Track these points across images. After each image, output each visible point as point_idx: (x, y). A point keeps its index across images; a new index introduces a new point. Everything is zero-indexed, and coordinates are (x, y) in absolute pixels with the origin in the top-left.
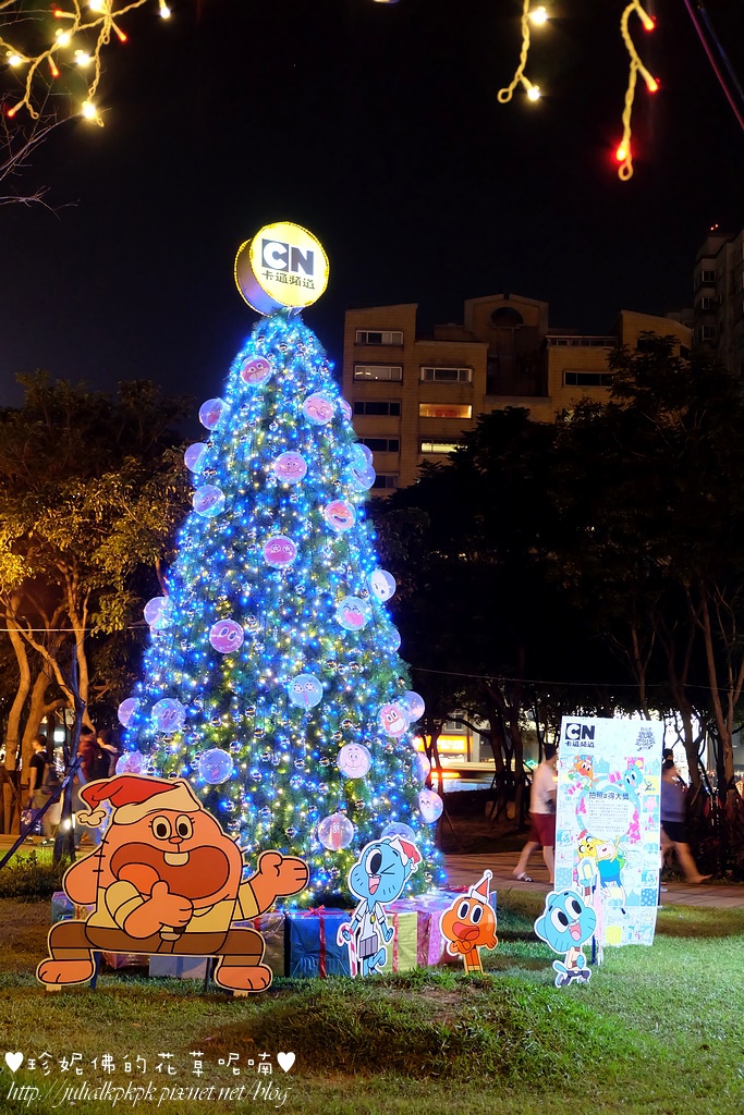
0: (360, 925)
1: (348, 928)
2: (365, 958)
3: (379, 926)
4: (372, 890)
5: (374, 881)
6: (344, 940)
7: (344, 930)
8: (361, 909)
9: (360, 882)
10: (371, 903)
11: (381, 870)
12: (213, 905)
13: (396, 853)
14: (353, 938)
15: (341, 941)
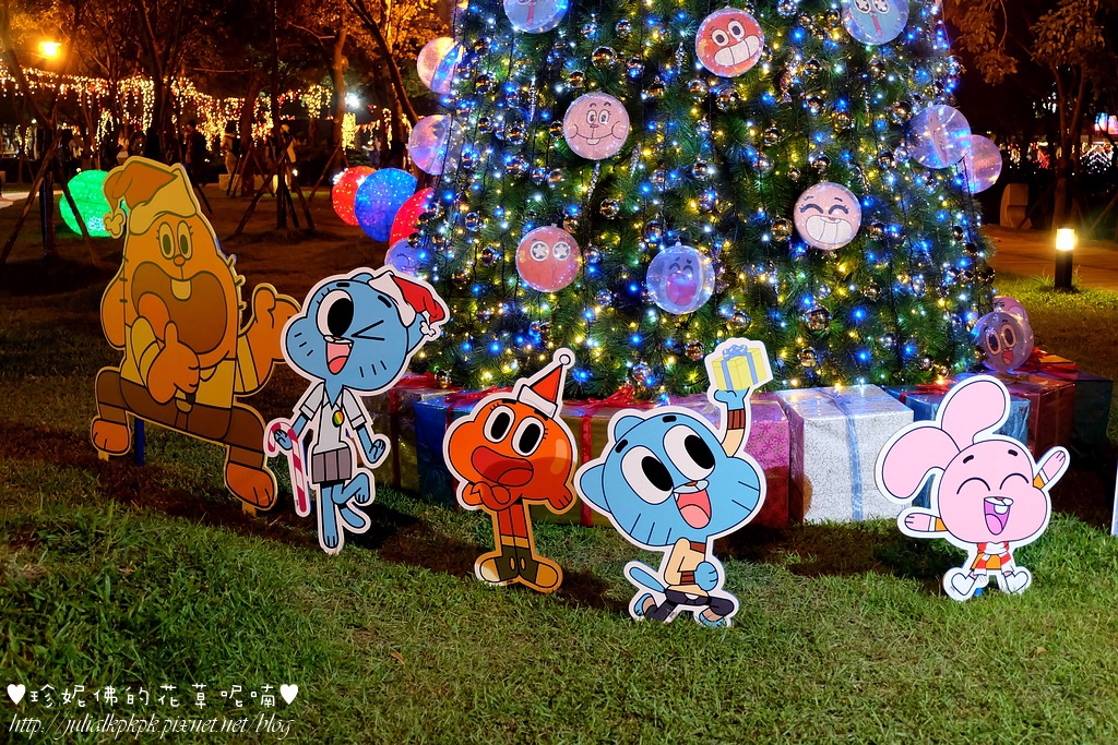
0: (313, 425)
1: (285, 428)
2: (324, 485)
3: (353, 434)
4: (335, 366)
5: (338, 350)
6: (278, 449)
7: (277, 430)
8: (311, 398)
9: (306, 349)
10: (334, 390)
11: (353, 328)
12: (216, 365)
13: (385, 300)
14: (298, 447)
15: (272, 449)
